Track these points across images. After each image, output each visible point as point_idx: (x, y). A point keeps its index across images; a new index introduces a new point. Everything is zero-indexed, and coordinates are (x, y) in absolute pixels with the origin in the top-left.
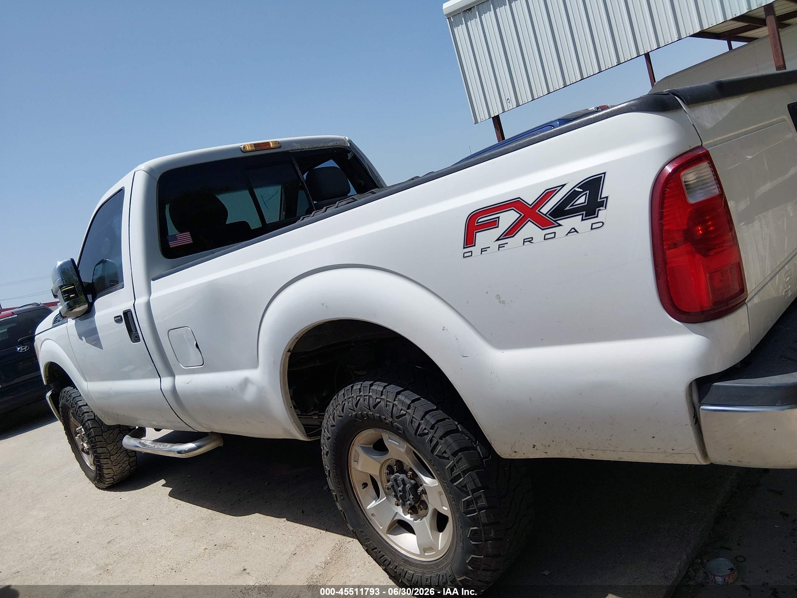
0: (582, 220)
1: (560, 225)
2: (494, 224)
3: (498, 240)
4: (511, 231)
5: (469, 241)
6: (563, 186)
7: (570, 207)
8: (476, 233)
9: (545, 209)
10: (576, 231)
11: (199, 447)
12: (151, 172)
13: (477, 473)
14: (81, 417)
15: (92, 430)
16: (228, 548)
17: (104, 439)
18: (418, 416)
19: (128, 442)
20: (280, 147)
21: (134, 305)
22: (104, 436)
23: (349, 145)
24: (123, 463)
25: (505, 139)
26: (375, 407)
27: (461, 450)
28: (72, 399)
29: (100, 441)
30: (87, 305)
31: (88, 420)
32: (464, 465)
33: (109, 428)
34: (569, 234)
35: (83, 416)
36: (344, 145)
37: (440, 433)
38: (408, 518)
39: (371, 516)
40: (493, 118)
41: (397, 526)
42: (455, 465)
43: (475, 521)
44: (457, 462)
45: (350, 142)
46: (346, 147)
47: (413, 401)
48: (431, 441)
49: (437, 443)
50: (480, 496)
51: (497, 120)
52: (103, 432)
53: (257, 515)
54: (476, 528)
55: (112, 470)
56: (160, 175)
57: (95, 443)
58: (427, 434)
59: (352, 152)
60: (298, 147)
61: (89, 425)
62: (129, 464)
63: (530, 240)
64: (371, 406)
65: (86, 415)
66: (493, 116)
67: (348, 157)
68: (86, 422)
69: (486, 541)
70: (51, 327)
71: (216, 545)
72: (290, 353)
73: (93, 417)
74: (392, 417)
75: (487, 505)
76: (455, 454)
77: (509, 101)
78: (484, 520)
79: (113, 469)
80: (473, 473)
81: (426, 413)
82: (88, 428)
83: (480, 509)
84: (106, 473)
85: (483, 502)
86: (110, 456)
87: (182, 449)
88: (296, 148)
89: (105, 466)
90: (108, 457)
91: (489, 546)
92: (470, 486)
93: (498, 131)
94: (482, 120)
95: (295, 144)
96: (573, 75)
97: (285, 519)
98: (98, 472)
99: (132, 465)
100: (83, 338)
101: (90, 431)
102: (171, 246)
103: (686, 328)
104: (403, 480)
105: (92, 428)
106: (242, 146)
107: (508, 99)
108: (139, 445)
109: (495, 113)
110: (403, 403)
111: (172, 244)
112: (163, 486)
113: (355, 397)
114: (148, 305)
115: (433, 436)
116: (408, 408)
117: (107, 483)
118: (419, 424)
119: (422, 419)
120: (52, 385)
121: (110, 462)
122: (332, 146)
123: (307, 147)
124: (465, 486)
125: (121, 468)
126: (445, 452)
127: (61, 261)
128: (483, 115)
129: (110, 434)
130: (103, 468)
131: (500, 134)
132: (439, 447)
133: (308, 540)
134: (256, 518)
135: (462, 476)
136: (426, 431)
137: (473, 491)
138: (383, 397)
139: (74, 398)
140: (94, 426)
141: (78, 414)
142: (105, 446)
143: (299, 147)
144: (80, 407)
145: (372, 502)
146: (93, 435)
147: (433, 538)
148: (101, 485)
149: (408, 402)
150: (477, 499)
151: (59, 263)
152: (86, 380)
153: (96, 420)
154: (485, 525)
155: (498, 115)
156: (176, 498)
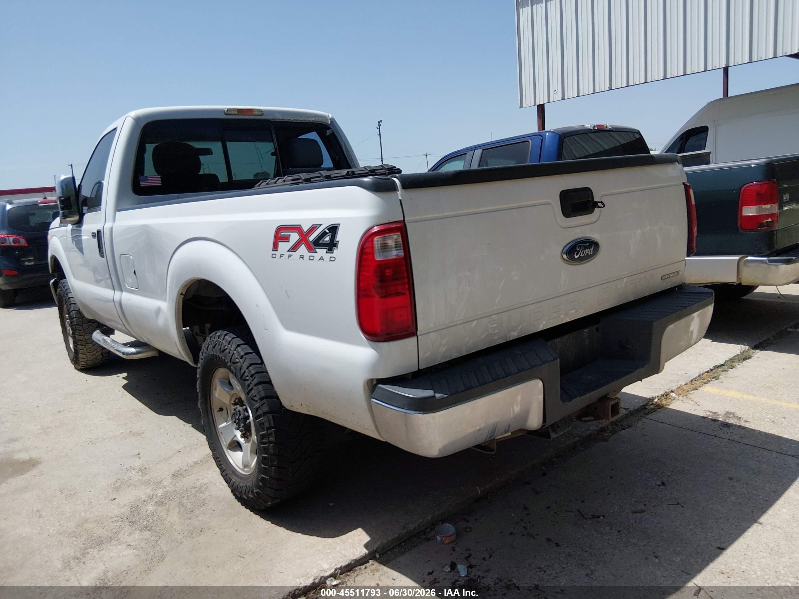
0: (327, 253)
1: (316, 252)
2: (286, 239)
3: (288, 251)
4: (294, 248)
5: (275, 247)
6: (321, 225)
7: (323, 241)
8: (279, 242)
9: (312, 238)
10: (323, 259)
11: (138, 353)
12: (137, 120)
13: (272, 416)
14: (68, 306)
15: (74, 319)
16: (138, 436)
17: (84, 329)
18: (245, 365)
19: (97, 336)
20: (262, 115)
21: (103, 227)
22: (84, 326)
23: (330, 123)
24: (97, 352)
25: (545, 130)
26: (223, 351)
27: (266, 397)
28: (65, 290)
29: (80, 330)
30: (78, 217)
31: (73, 310)
32: (265, 409)
33: (89, 321)
34: (320, 260)
35: (70, 306)
36: (326, 122)
37: (255, 381)
38: (242, 440)
39: (220, 434)
40: (538, 106)
41: (236, 445)
42: (259, 407)
43: (266, 450)
44: (262, 405)
45: (332, 120)
46: (327, 124)
47: (246, 354)
48: (249, 386)
49: (252, 389)
50: (272, 433)
51: (541, 109)
52: (83, 323)
53: (174, 417)
54: (266, 455)
55: (86, 355)
56: (145, 123)
57: (75, 330)
58: (248, 380)
59: (331, 129)
60: (279, 117)
61: (73, 314)
62: (102, 354)
63: (302, 257)
64: (221, 350)
65: (72, 305)
66: (538, 104)
67: (326, 133)
68: (71, 311)
69: (272, 466)
70: (58, 226)
71: (131, 432)
72: (183, 297)
73: (78, 309)
74: (230, 362)
75: (274, 440)
76: (261, 399)
77: (555, 92)
78: (271, 451)
79: (88, 355)
80: (270, 416)
81: (251, 365)
82: (72, 317)
83: (270, 442)
84: (81, 357)
85: (272, 439)
86: (86, 344)
87: (125, 351)
88: (278, 118)
89: (80, 351)
90: (84, 344)
91: (273, 471)
92: (267, 425)
93: (540, 119)
94: (527, 106)
95: (277, 114)
96: (620, 80)
97: (191, 425)
98: (75, 355)
99: (104, 356)
100: (74, 242)
101: (73, 320)
102: (141, 185)
103: (368, 344)
104: (239, 411)
105: (75, 318)
106: (227, 109)
107: (555, 90)
108: (101, 340)
109: (540, 102)
110: (239, 353)
111: (143, 184)
112: (123, 378)
113: (215, 341)
114: (111, 229)
115: (251, 383)
116: (241, 358)
117: (81, 365)
118: (245, 372)
119: (247, 369)
120: (56, 274)
121: (85, 349)
122: (313, 121)
123: (288, 119)
124: (263, 424)
125: (94, 356)
126: (255, 396)
127: (65, 176)
128: (529, 100)
129: (90, 326)
130: (79, 353)
131: (541, 123)
132: (253, 392)
133: (195, 444)
134: (173, 420)
135: (263, 416)
136: (247, 378)
137: (268, 429)
138: (229, 346)
139: (66, 289)
140: (77, 316)
141: (67, 303)
142: (83, 334)
143: (281, 118)
144: (69, 298)
145: (223, 423)
146: (75, 324)
147: (250, 459)
148: (77, 366)
149: (242, 353)
150: (269, 435)
151: (63, 177)
152: (75, 278)
153: (78, 311)
154: (271, 455)
155: (543, 105)
156: (126, 390)
